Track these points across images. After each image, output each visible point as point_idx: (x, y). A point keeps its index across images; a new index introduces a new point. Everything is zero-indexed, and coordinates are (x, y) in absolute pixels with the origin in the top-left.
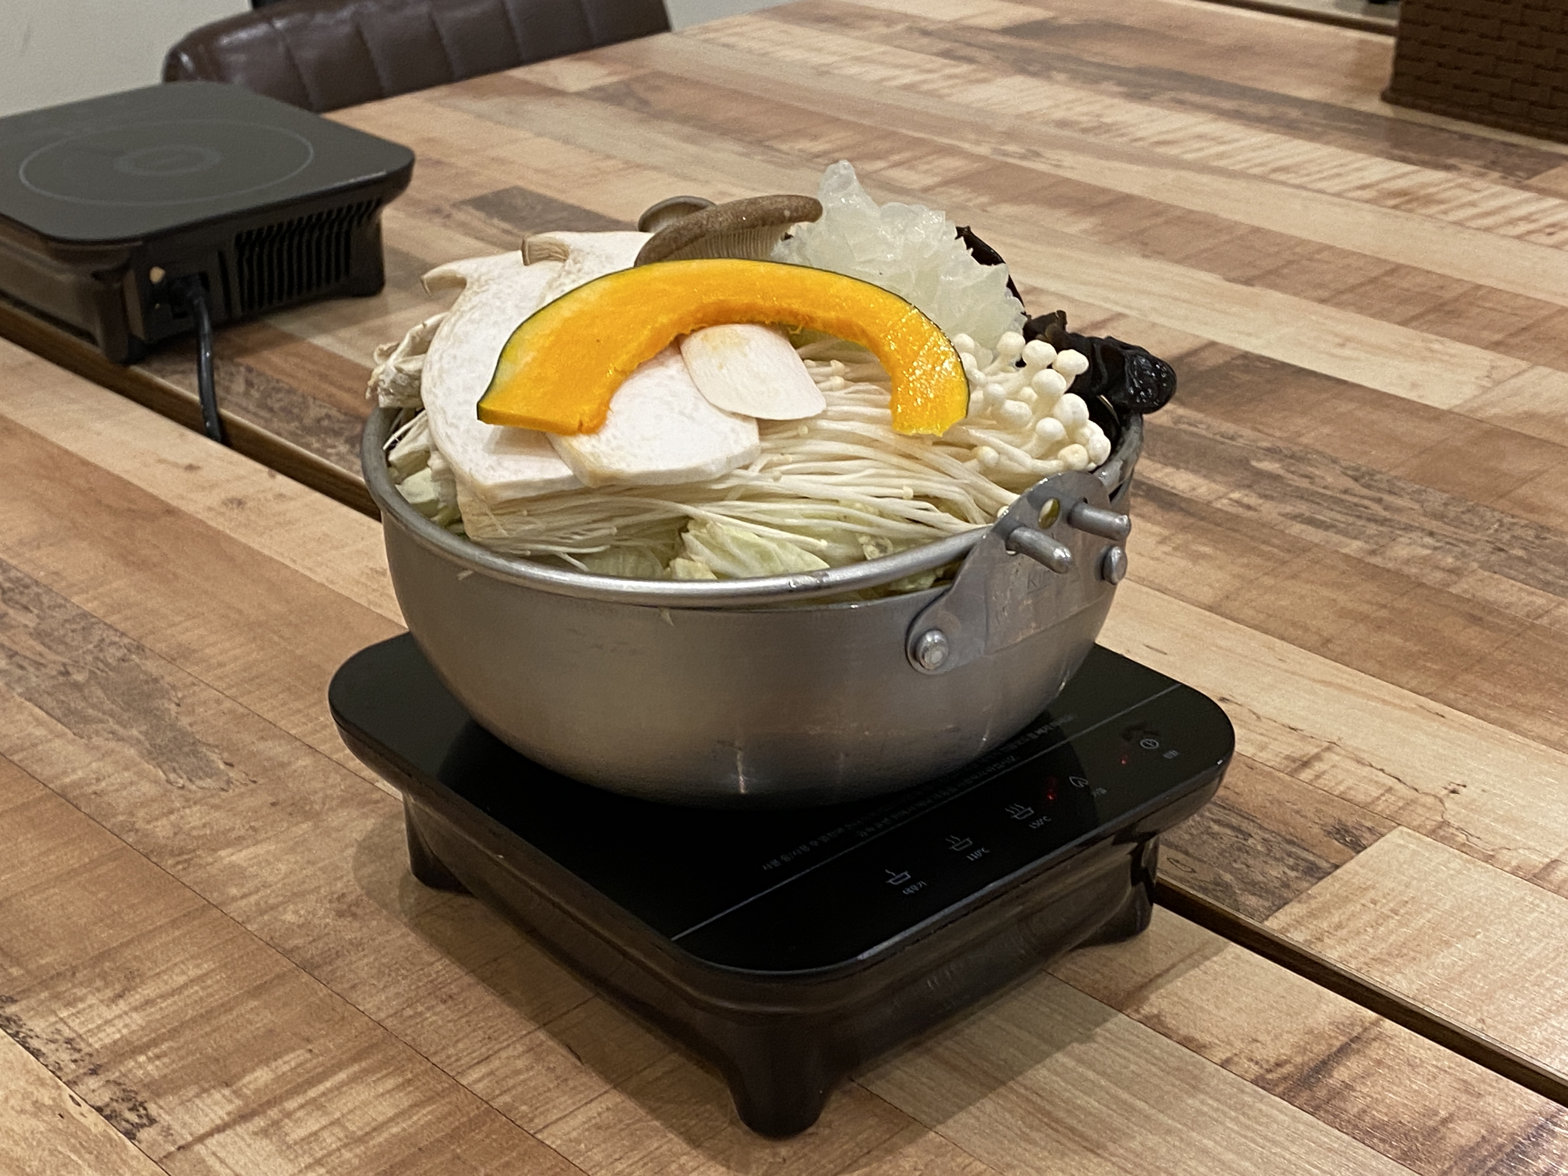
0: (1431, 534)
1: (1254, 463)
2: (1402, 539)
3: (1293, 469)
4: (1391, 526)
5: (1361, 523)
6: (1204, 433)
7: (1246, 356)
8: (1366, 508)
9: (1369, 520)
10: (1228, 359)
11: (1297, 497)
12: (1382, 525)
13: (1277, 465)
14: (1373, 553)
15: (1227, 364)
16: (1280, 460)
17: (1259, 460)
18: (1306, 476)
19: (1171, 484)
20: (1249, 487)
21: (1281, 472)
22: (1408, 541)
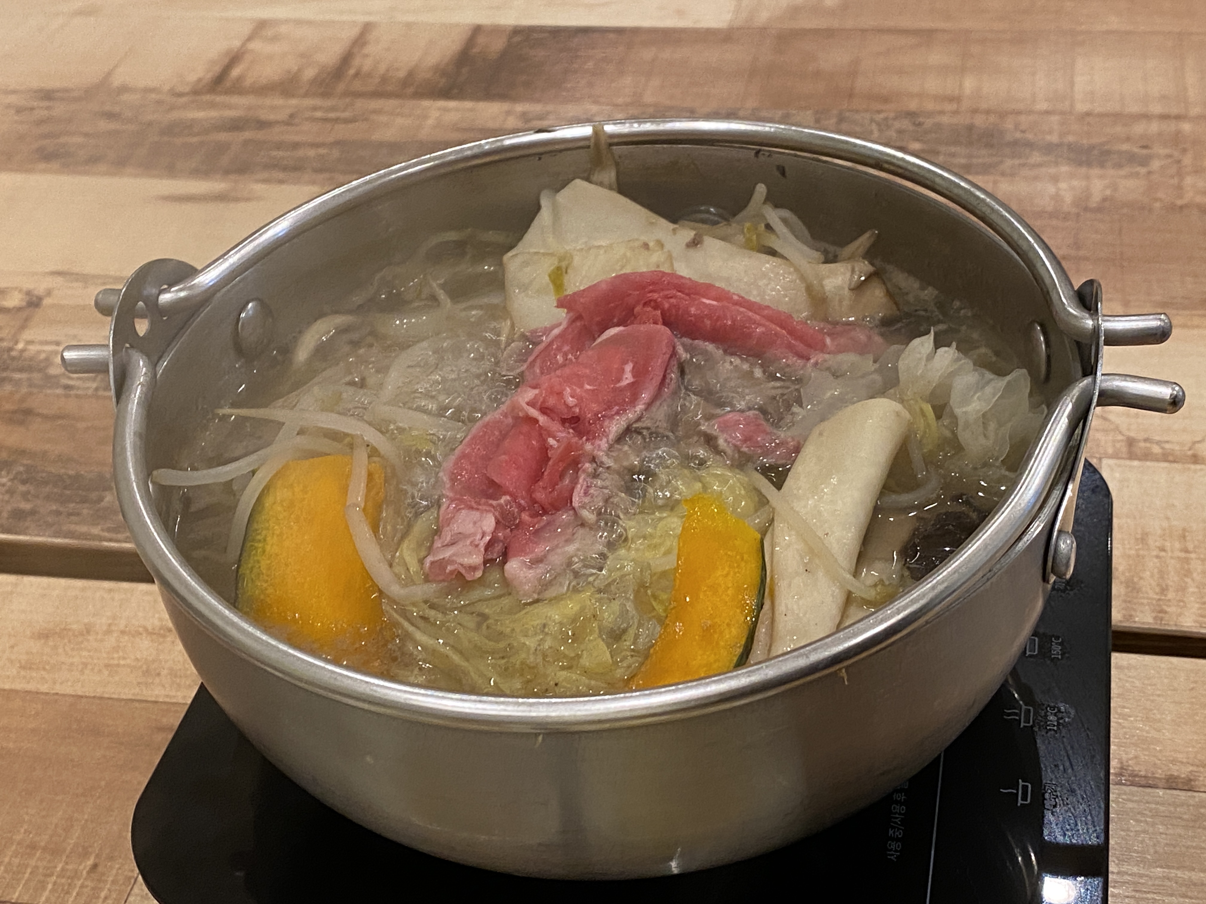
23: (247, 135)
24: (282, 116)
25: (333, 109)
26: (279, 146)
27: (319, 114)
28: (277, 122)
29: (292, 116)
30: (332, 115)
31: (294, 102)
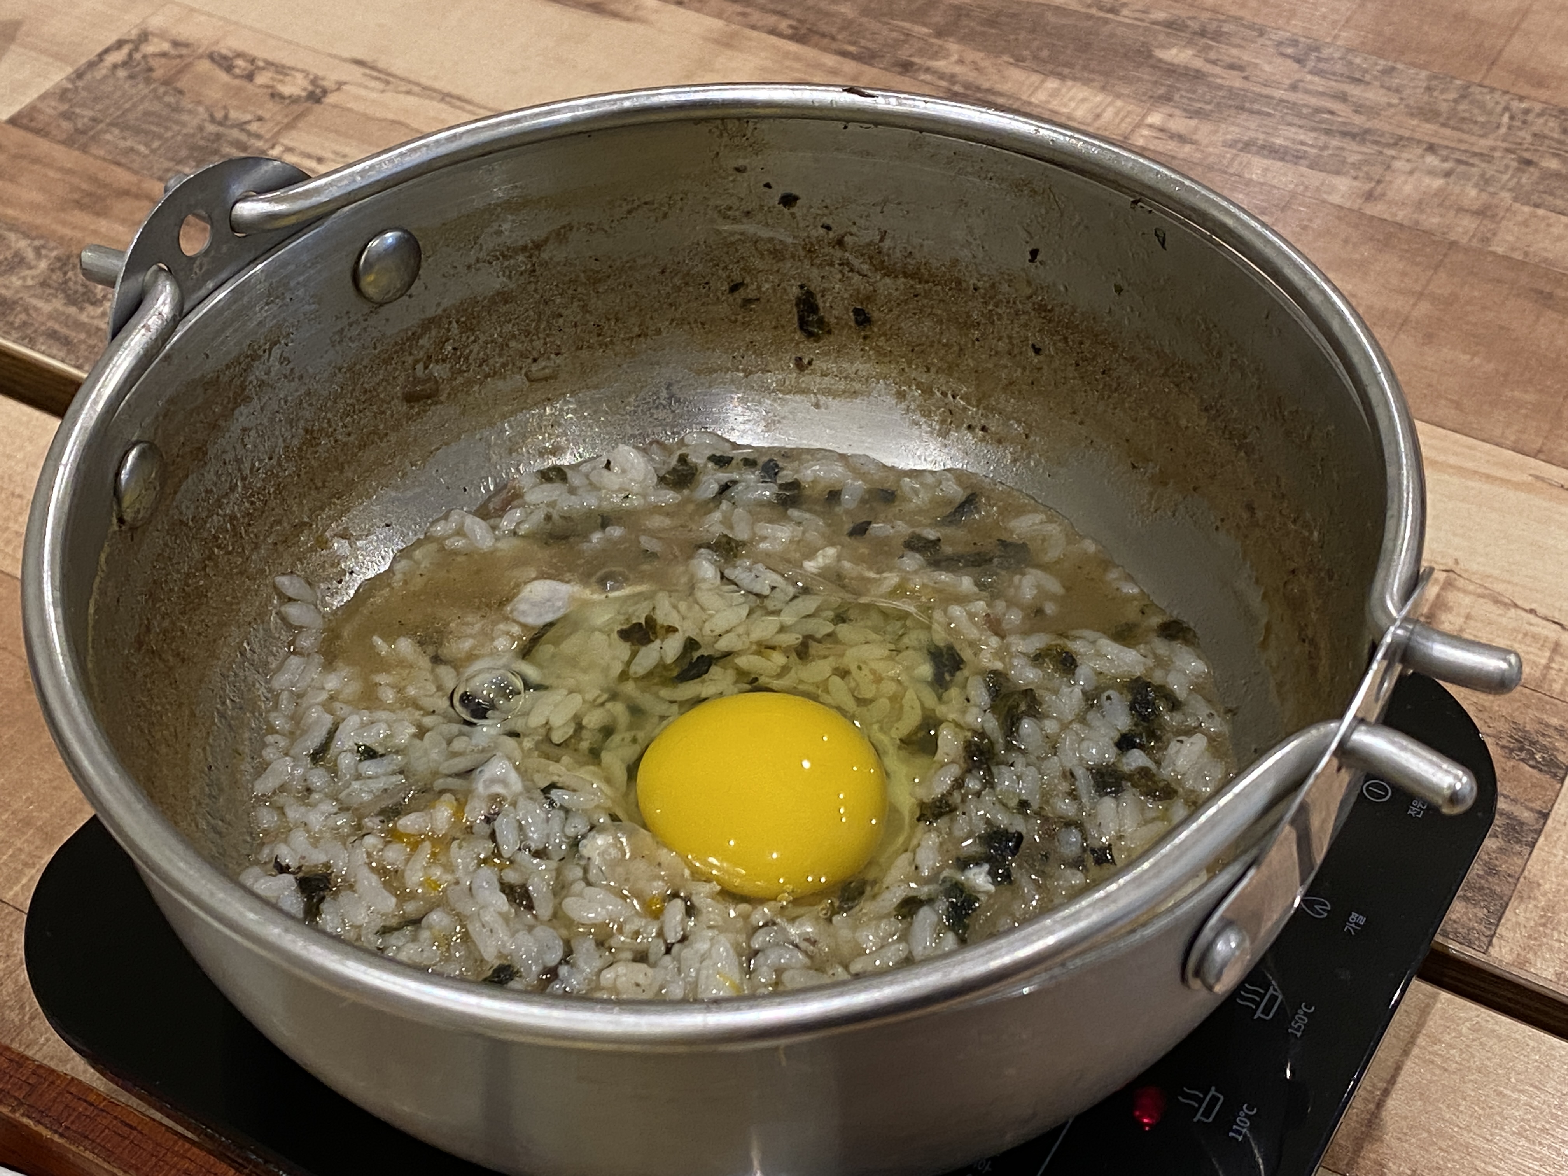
0: (1431, 148)
1: (1160, 54)
2: (1397, 164)
3: (1213, 55)
4: (1376, 143)
5: (1335, 142)
8: (1332, 113)
9: (1344, 134)
11: (1237, 107)
12: (1363, 141)
13: (1190, 52)
14: (1369, 196)
16: (1190, 43)
17: (1162, 46)
18: (1232, 67)
20: (1167, 99)
21: (1198, 64)
22: (1408, 167)
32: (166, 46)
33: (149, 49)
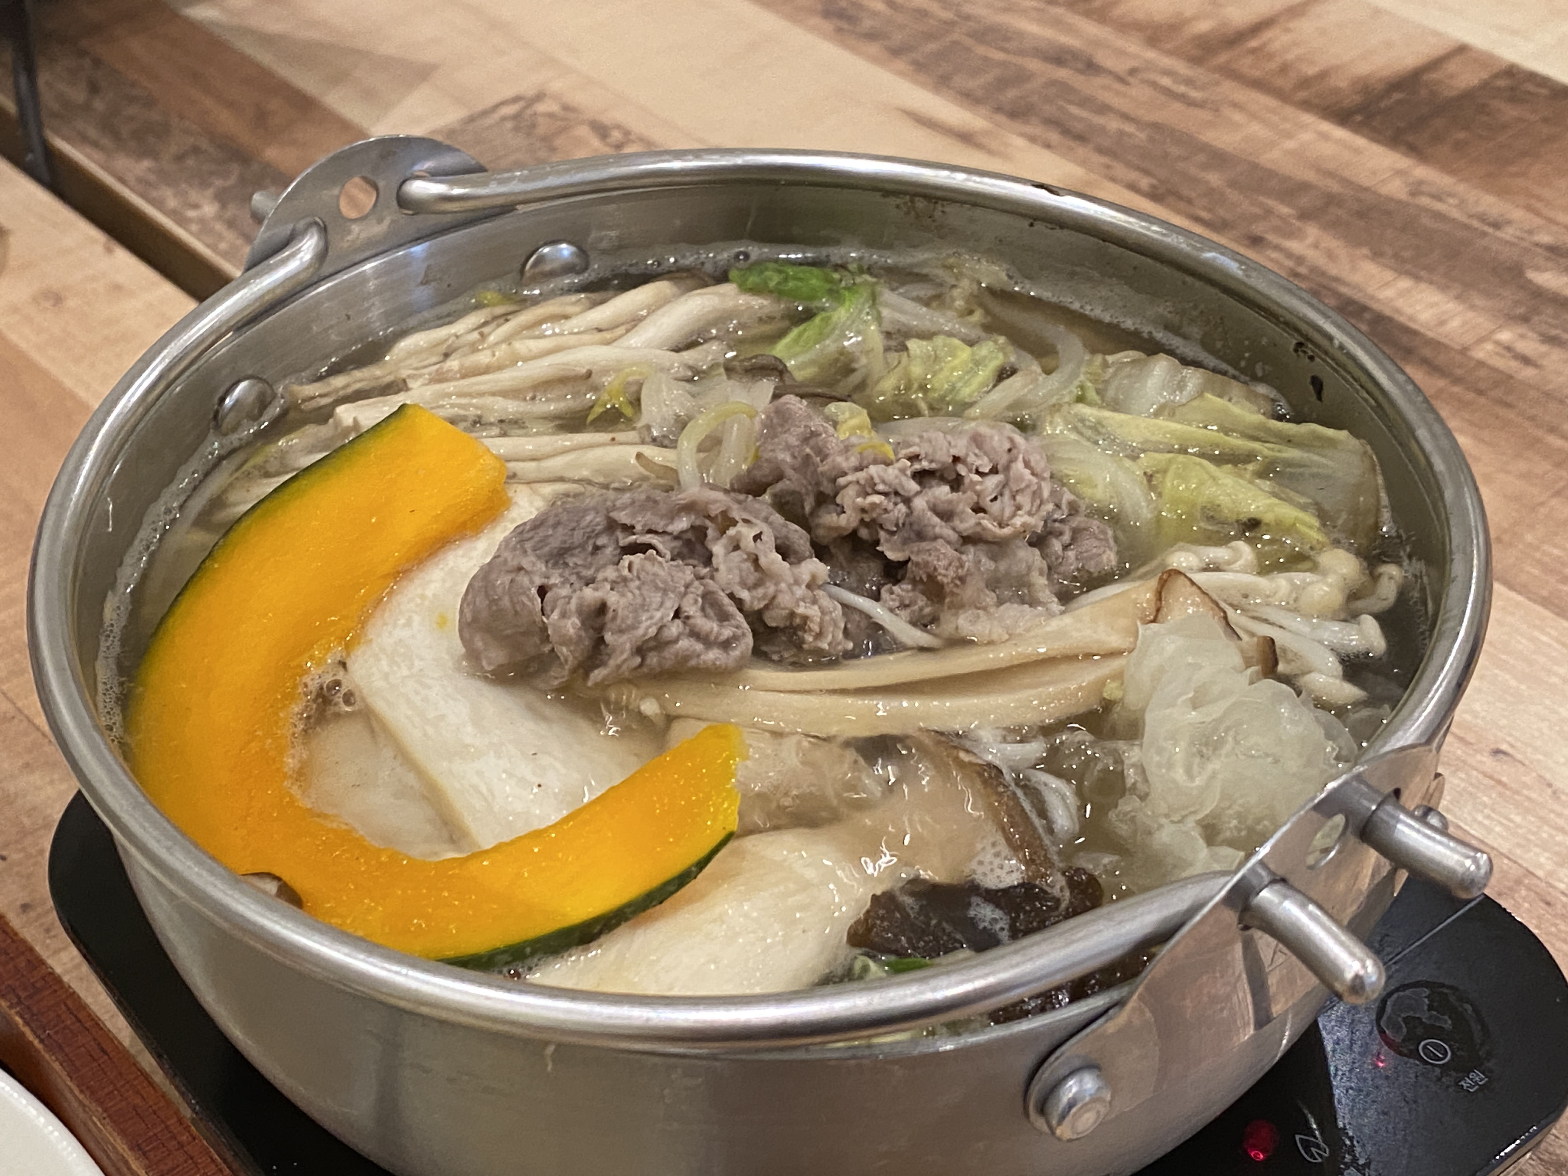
6: (1455, 214)
7: (1512, 72)
10: (1485, 75)
15: (1485, 86)
19: (1409, 311)
20: (1524, 319)
23: (1062, 74)
24: (1121, 66)
25: (1189, 82)
26: (1086, 102)
27: (1166, 81)
28: (1110, 72)
29: (1133, 72)
30: (1182, 89)
31: (1151, 54)
32: (554, 108)
33: (541, 108)
